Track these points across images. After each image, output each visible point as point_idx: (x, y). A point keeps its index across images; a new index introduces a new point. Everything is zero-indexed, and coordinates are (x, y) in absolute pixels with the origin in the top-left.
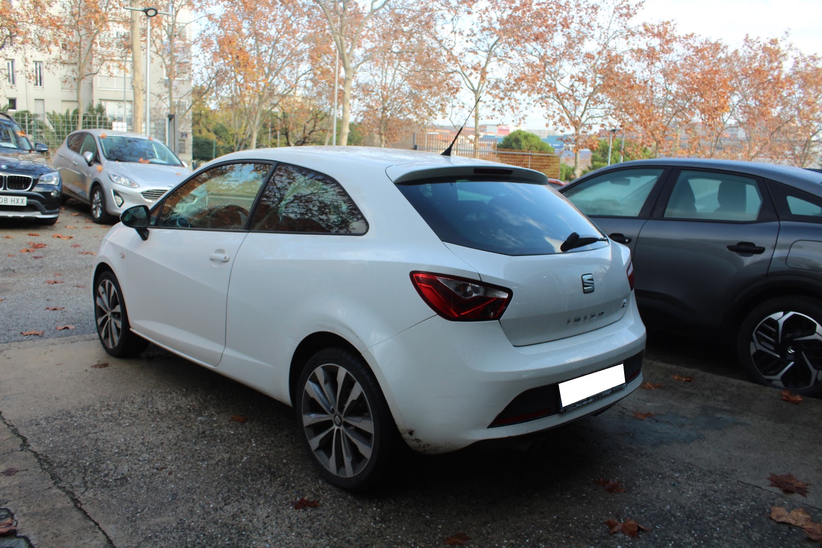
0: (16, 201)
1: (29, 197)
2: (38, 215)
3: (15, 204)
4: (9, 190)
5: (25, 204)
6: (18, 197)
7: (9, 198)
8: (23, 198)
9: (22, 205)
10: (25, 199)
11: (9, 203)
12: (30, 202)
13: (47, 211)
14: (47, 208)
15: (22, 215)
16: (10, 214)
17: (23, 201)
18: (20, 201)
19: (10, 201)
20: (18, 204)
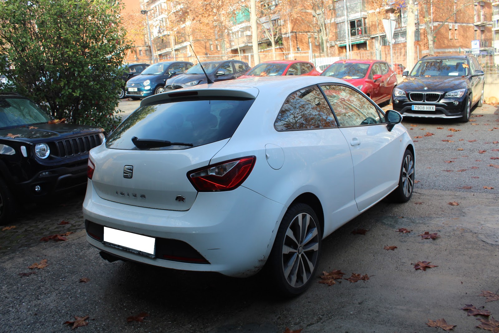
0: (429, 108)
1: (436, 105)
2: (444, 116)
3: (429, 110)
4: (426, 102)
5: (434, 110)
6: (430, 106)
7: (425, 106)
8: (433, 106)
9: (433, 110)
10: (434, 107)
11: (425, 110)
12: (438, 109)
13: (450, 114)
14: (450, 112)
15: (433, 116)
16: (427, 116)
17: (433, 108)
18: (431, 108)
19: (426, 108)
20: (430, 110)
